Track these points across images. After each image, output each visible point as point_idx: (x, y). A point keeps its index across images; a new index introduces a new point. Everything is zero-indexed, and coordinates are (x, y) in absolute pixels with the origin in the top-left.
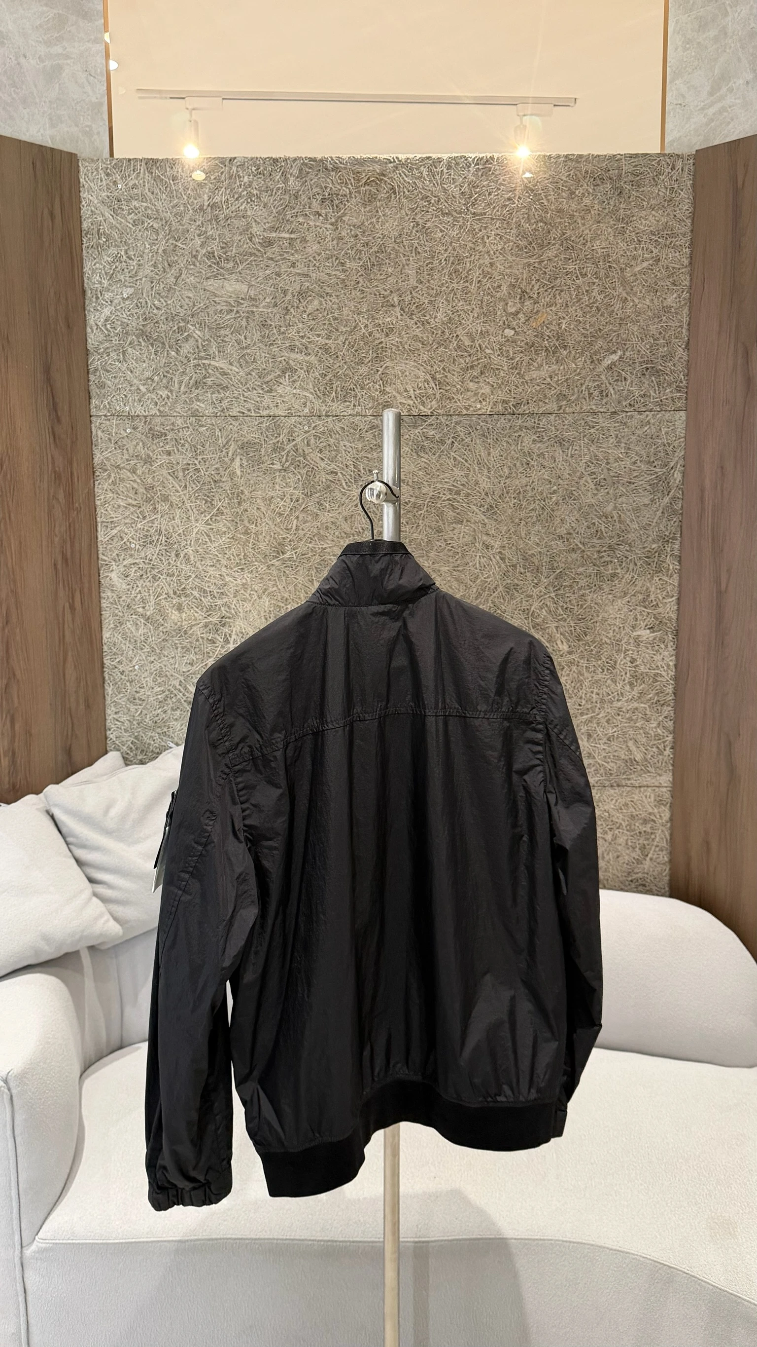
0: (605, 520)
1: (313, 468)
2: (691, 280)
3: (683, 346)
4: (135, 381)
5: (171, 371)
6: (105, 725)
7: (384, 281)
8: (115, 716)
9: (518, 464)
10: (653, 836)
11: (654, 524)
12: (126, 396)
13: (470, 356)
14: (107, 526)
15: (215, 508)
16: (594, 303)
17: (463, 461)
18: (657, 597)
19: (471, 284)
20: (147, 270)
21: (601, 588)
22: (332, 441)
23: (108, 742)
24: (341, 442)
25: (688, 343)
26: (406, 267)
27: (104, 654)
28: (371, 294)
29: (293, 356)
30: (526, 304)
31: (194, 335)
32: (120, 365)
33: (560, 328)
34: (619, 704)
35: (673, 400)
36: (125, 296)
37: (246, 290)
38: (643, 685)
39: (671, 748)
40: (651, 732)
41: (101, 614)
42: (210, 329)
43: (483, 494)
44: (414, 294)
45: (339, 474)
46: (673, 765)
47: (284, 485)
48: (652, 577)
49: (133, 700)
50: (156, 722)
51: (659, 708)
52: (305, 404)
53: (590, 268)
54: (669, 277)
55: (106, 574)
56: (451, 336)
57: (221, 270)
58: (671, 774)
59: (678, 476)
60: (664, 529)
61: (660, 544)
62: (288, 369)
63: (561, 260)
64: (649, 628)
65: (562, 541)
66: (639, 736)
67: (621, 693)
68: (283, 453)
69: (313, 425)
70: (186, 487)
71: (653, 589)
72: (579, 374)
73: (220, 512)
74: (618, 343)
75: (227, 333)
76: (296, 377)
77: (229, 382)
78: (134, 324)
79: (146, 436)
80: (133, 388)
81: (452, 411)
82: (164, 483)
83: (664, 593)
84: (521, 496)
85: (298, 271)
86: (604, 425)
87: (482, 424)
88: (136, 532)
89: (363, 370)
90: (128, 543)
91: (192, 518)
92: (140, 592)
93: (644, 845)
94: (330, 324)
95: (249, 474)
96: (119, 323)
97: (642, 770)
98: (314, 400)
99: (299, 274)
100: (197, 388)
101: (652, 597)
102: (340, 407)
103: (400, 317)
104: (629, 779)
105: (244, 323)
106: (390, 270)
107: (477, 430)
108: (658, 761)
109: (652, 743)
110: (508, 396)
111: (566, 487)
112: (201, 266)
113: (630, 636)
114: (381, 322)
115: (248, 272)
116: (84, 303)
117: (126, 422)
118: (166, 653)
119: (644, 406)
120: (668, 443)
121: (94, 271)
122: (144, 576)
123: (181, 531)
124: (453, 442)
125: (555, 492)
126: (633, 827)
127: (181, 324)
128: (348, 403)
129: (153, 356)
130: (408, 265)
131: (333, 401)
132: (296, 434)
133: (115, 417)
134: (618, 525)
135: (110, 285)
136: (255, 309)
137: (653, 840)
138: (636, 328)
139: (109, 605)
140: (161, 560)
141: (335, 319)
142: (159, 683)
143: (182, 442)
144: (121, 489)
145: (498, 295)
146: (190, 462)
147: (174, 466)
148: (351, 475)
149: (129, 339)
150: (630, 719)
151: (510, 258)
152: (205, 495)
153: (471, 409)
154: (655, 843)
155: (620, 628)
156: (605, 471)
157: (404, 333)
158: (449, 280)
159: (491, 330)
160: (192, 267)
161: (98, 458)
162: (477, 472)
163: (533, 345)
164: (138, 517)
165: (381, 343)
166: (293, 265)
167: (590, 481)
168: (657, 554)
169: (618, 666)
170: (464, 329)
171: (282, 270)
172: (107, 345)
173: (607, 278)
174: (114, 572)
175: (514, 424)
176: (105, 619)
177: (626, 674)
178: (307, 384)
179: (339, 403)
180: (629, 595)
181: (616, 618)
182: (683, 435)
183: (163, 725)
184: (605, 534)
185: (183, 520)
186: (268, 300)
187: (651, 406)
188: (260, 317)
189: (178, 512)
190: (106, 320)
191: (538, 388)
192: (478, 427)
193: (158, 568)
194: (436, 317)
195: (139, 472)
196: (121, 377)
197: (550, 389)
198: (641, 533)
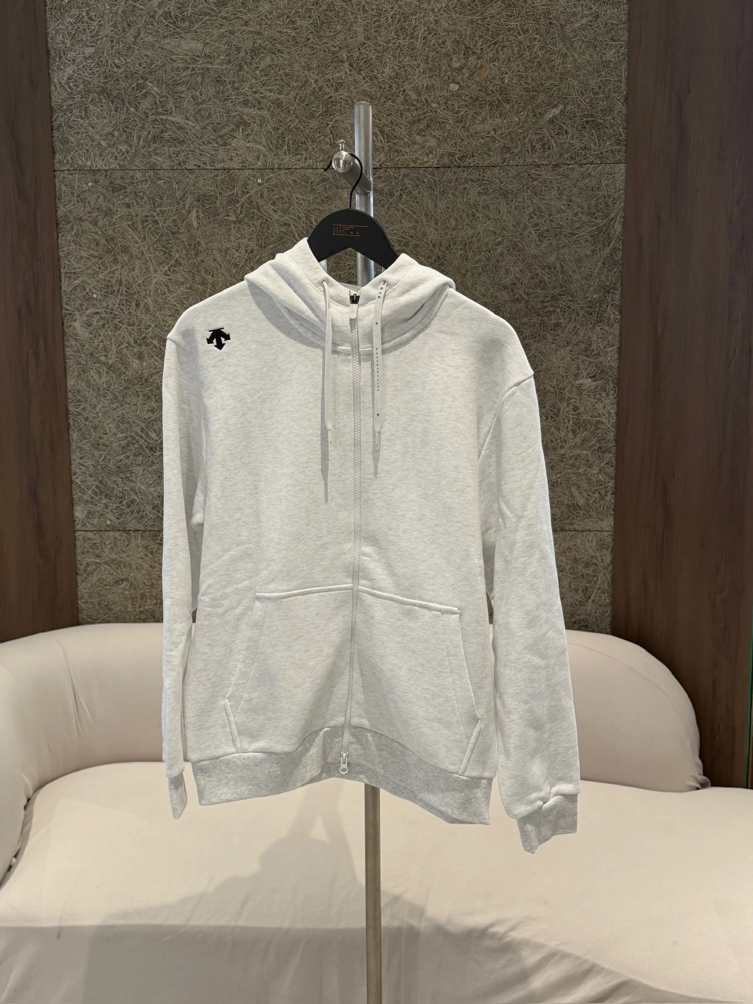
0: (548, 271)
1: (267, 220)
2: (629, 36)
3: (622, 100)
4: (97, 137)
5: (130, 126)
6: (71, 469)
7: (333, 38)
8: (80, 461)
9: (464, 216)
10: (595, 579)
11: (595, 275)
12: (87, 151)
13: (416, 109)
14: (70, 277)
15: (173, 259)
16: (535, 58)
17: (411, 213)
18: (598, 347)
19: (417, 40)
20: (108, 30)
21: (544, 338)
22: (284, 193)
23: (74, 486)
24: (293, 195)
25: (627, 97)
26: (354, 24)
27: (70, 401)
28: (321, 51)
29: (246, 110)
30: (470, 59)
31: (152, 91)
32: (82, 121)
33: (504, 83)
34: (563, 451)
35: (612, 152)
36: (87, 55)
37: (202, 48)
38: (585, 432)
39: (612, 494)
40: (592, 478)
41: (65, 363)
42: (168, 85)
43: (431, 245)
44: (362, 50)
45: (292, 226)
46: (614, 510)
47: (240, 236)
48: (594, 327)
49: (97, 446)
50: (119, 467)
51: (601, 455)
52: (258, 157)
53: (531, 24)
54: (607, 32)
55: (70, 324)
56: (398, 91)
57: (178, 29)
58: (612, 519)
59: (618, 227)
60: (605, 280)
61: (601, 295)
62: (242, 123)
63: (503, 16)
64: (590, 377)
65: (506, 291)
66: (581, 483)
67: (565, 441)
68: (238, 206)
69: (266, 178)
70: (145, 238)
71: (595, 338)
72: (522, 127)
73: (178, 263)
74: (559, 98)
75: (183, 90)
76: (250, 130)
77: (185, 136)
78: (96, 82)
79: (107, 189)
80: (94, 143)
81: (400, 164)
82: (124, 234)
83: (606, 343)
84: (467, 247)
85: (250, 29)
86: (546, 177)
87: (429, 176)
88: (98, 282)
89: (314, 123)
90: (90, 294)
91: (151, 269)
92: (102, 341)
93: (587, 588)
94: (282, 79)
95: (205, 226)
96: (81, 81)
97: (584, 514)
98: (266, 154)
99: (252, 32)
100: (155, 142)
101: (594, 346)
102: (292, 160)
103: (348, 72)
104: (572, 524)
105: (199, 79)
106: (339, 28)
107: (423, 181)
108: (600, 506)
109: (593, 489)
110: (454, 149)
111: (510, 238)
112: (159, 26)
113: (573, 385)
114: (330, 77)
115: (203, 31)
116: (49, 62)
117: (88, 176)
118: (128, 400)
119: (585, 159)
120: (608, 195)
121: (57, 32)
122: (107, 326)
123: (140, 281)
124: (401, 195)
125: (499, 244)
126: (576, 570)
127: (141, 81)
128: (299, 156)
129: (113, 112)
130: (356, 22)
131: (285, 153)
132: (250, 186)
133: (78, 172)
134: (560, 276)
135: (72, 44)
136: (210, 66)
137: (595, 582)
138: (576, 83)
139: (73, 354)
140: (122, 310)
141: (286, 75)
142: (122, 430)
143: (141, 194)
144: (84, 241)
145: (443, 51)
146: (148, 214)
147: (134, 218)
148: (303, 227)
149: (91, 96)
150: (573, 466)
151: (454, 16)
152: (163, 246)
153: (418, 162)
154: (597, 586)
155: (563, 376)
156: (548, 222)
157: (352, 88)
158: (395, 37)
159: (437, 84)
160: (150, 26)
161: (62, 211)
162: (425, 224)
163: (477, 99)
164: (99, 268)
165: (331, 97)
166: (246, 23)
167: (533, 233)
168: (598, 304)
169: (561, 414)
170: (410, 83)
171: (236, 28)
172: (70, 102)
173: (548, 34)
174: (78, 321)
175: (460, 176)
176: (70, 367)
177: (569, 421)
178: (260, 137)
179: (291, 155)
180: (572, 345)
181: (559, 367)
182: (622, 187)
183: (126, 469)
184: (547, 283)
185: (143, 271)
186: (222, 57)
187: (591, 159)
188: (215, 74)
189: (137, 263)
190: (69, 79)
191: (483, 141)
192: (426, 180)
193: (119, 318)
194: (383, 72)
195: (100, 224)
196: (82, 133)
197: (494, 142)
198: (583, 283)
